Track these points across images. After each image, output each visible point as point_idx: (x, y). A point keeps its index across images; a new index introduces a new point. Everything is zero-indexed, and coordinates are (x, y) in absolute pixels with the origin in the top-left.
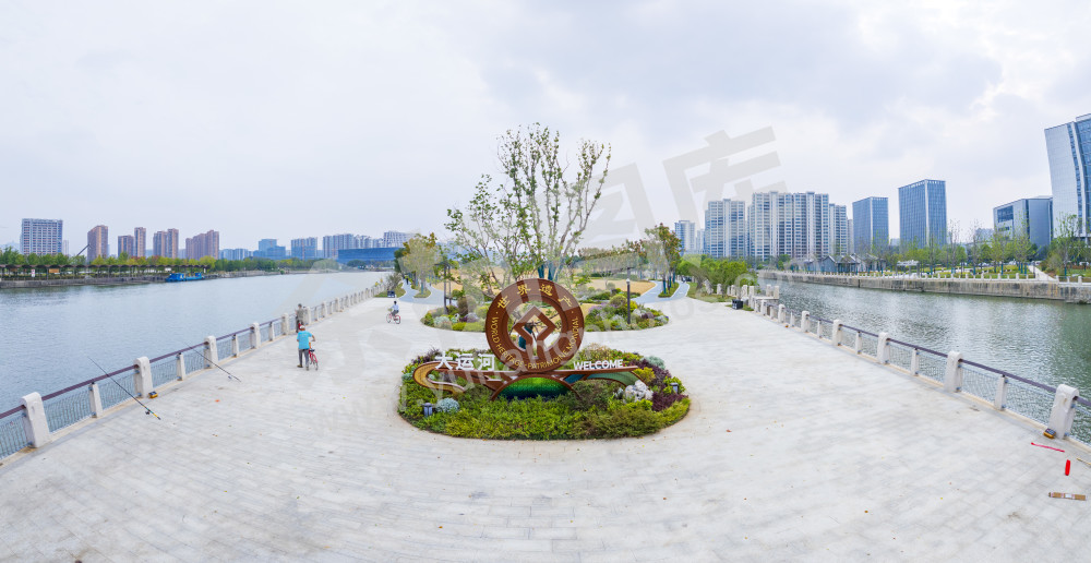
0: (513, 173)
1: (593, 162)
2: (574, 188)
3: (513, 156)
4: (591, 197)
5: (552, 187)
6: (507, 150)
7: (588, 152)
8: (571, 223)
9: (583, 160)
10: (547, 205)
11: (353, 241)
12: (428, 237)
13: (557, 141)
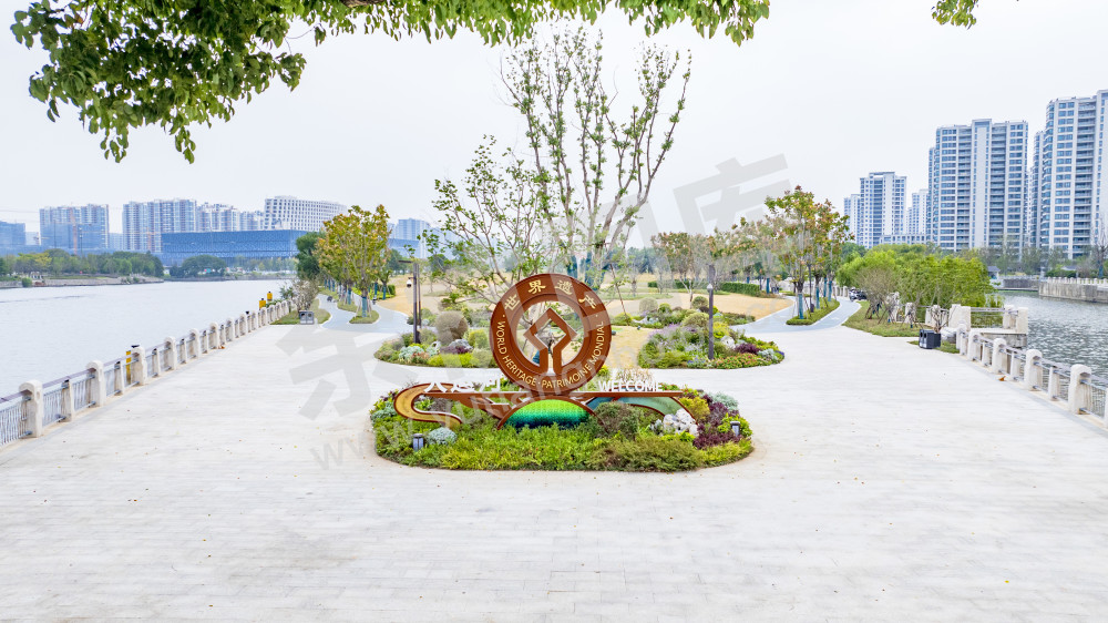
0: (526, 106)
1: (661, 85)
2: (628, 133)
3: (527, 76)
4: (656, 150)
5: (592, 128)
6: (516, 64)
7: (652, 64)
8: (622, 192)
9: (644, 81)
10: (583, 162)
11: (195, 218)
12: (373, 211)
13: (599, 48)
